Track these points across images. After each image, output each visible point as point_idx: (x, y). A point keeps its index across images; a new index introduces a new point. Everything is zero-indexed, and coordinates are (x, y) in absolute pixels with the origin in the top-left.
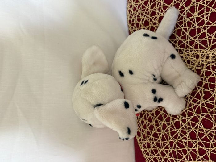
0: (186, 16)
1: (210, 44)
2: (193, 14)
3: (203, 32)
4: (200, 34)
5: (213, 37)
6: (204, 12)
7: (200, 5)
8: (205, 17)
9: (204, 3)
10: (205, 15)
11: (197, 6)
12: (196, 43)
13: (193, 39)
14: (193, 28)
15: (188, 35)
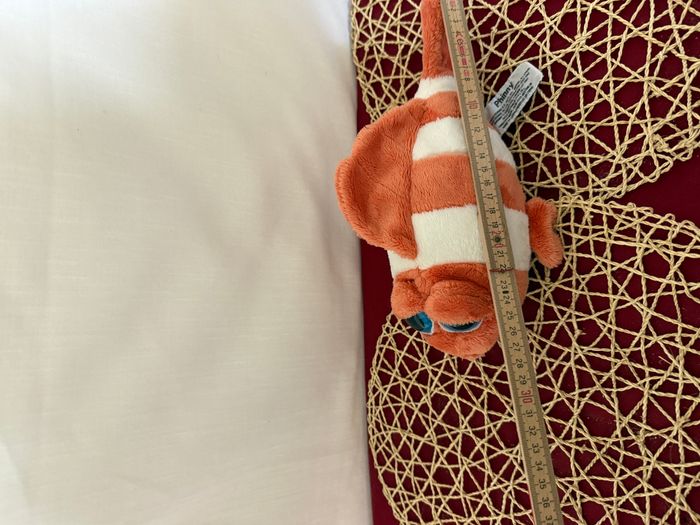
0: (548, 44)
1: (622, 141)
2: (569, 40)
3: (601, 100)
4: (591, 106)
5: (632, 116)
6: (607, 36)
7: (594, 10)
8: (609, 51)
9: (606, 7)
11: (584, 14)
12: (579, 133)
13: (570, 122)
14: (571, 84)
15: (555, 108)
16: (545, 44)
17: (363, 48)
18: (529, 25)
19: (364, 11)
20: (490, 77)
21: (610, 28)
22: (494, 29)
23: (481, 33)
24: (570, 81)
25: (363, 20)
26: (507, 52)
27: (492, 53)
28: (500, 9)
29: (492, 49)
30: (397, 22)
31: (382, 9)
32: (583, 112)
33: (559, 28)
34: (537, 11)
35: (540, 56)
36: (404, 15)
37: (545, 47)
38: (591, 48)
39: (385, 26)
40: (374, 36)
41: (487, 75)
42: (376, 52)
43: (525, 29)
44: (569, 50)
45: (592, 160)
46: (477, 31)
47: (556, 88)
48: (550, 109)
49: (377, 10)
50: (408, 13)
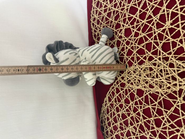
0: (156, 27)
2: (164, 24)
3: (180, 46)
4: (176, 49)
6: (179, 21)
7: (172, 12)
8: (181, 27)
9: (177, 10)
10: (180, 25)
11: (168, 14)
12: (171, 59)
13: (167, 56)
14: (166, 41)
15: (161, 50)
16: (154, 27)
17: (96, 34)
18: (147, 20)
19: (95, 22)
20: (136, 40)
21: (180, 18)
22: (135, 23)
23: (131, 25)
24: (166, 40)
25: (95, 25)
26: (141, 31)
27: (136, 32)
28: (136, 16)
29: (135, 30)
30: (105, 24)
31: (100, 21)
32: (172, 51)
33: (159, 20)
34: (150, 15)
35: (153, 31)
36: (106, 22)
37: (154, 28)
38: (173, 27)
39: (101, 26)
40: (98, 30)
41: (135, 39)
42: (100, 35)
43: (146, 22)
44: (164, 28)
45: (178, 71)
46: (130, 25)
47: (161, 43)
48: (158, 51)
49: (98, 22)
50: (107, 21)
